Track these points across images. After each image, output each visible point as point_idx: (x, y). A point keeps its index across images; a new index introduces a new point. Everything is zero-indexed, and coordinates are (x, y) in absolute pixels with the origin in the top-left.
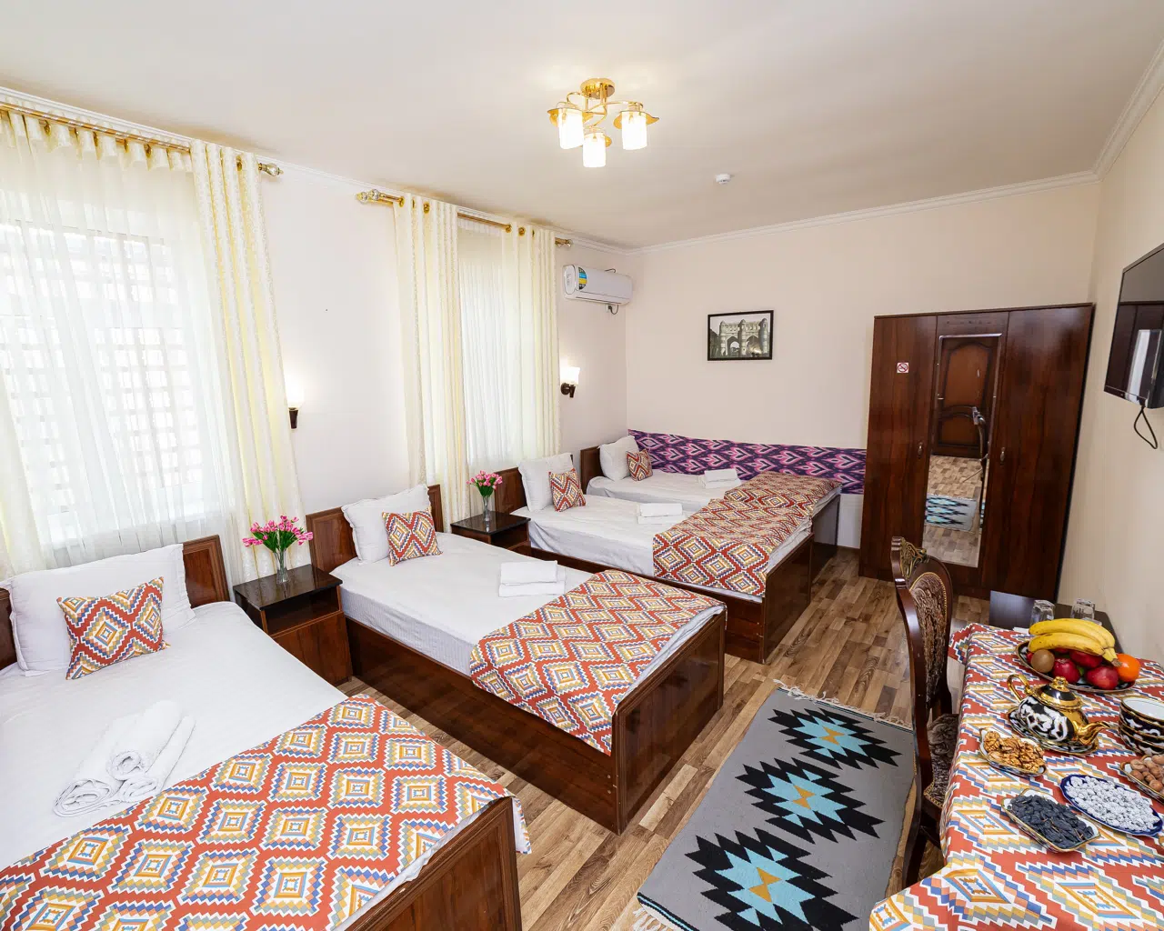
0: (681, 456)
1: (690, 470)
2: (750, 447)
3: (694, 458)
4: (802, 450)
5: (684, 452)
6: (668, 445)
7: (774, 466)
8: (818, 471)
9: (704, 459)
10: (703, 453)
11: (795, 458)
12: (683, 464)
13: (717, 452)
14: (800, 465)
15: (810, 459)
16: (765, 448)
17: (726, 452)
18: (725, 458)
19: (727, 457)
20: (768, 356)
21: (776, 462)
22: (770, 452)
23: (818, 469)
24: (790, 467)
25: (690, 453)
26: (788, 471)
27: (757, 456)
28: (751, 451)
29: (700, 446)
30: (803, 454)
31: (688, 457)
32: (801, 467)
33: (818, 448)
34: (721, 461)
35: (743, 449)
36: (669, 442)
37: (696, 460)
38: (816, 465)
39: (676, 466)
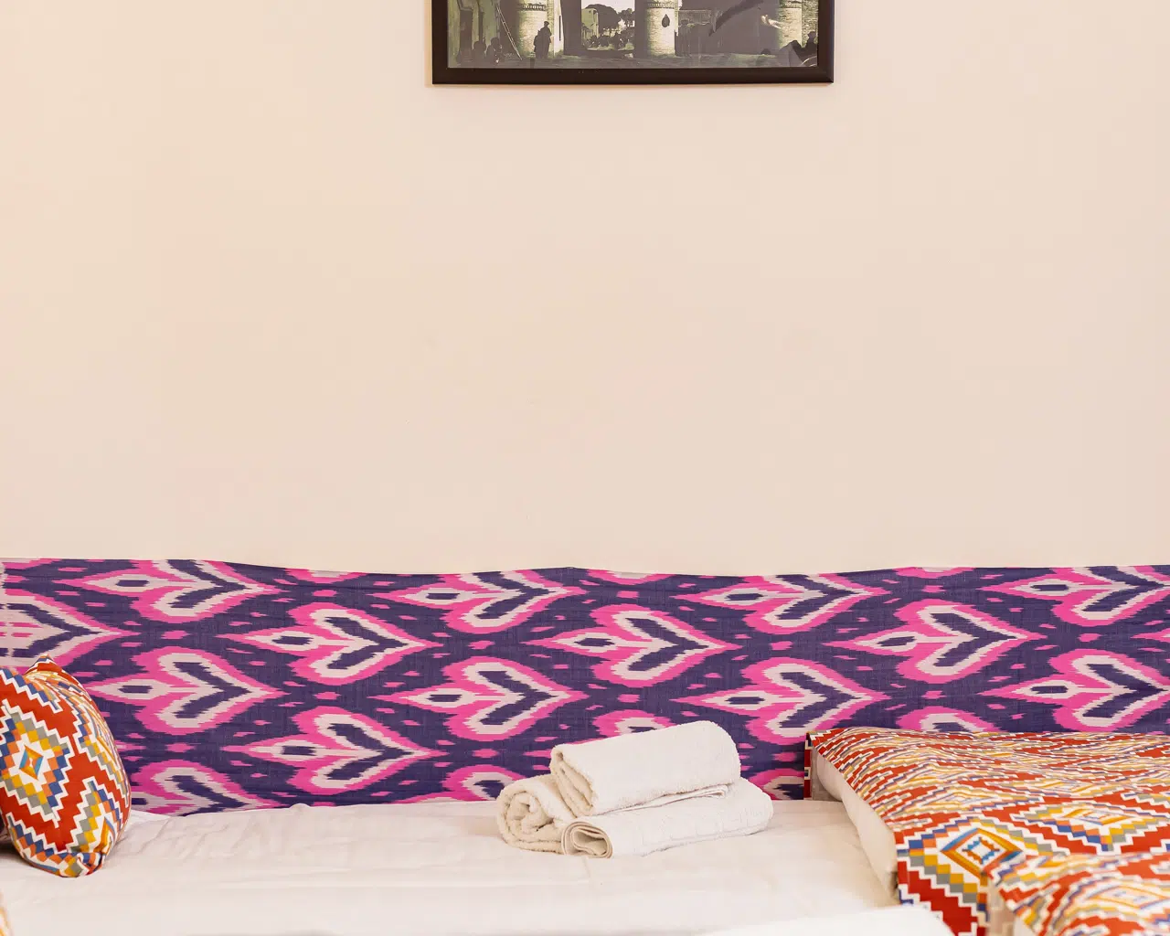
0: (258, 692)
1: (321, 781)
2: (719, 598)
3: (351, 697)
4: (1026, 588)
5: (274, 668)
6: (155, 634)
7: (864, 697)
8: (1122, 701)
9: (421, 699)
10: (410, 660)
11: (985, 637)
12: (273, 750)
13: (505, 645)
14: (1019, 678)
15: (1070, 638)
16: (808, 594)
17: (569, 642)
18: (560, 679)
19: (576, 670)
20: (810, 62)
21: (878, 672)
22: (837, 620)
23: (1118, 690)
24: (963, 695)
25: (322, 669)
26: (949, 717)
27: (763, 647)
28: (726, 623)
29: (393, 614)
30: (1031, 613)
31: (310, 695)
32: (1025, 691)
33: (1110, 572)
34: (532, 697)
35: (674, 612)
36: (165, 607)
37: (368, 711)
38: (1104, 670)
39: (218, 764)
